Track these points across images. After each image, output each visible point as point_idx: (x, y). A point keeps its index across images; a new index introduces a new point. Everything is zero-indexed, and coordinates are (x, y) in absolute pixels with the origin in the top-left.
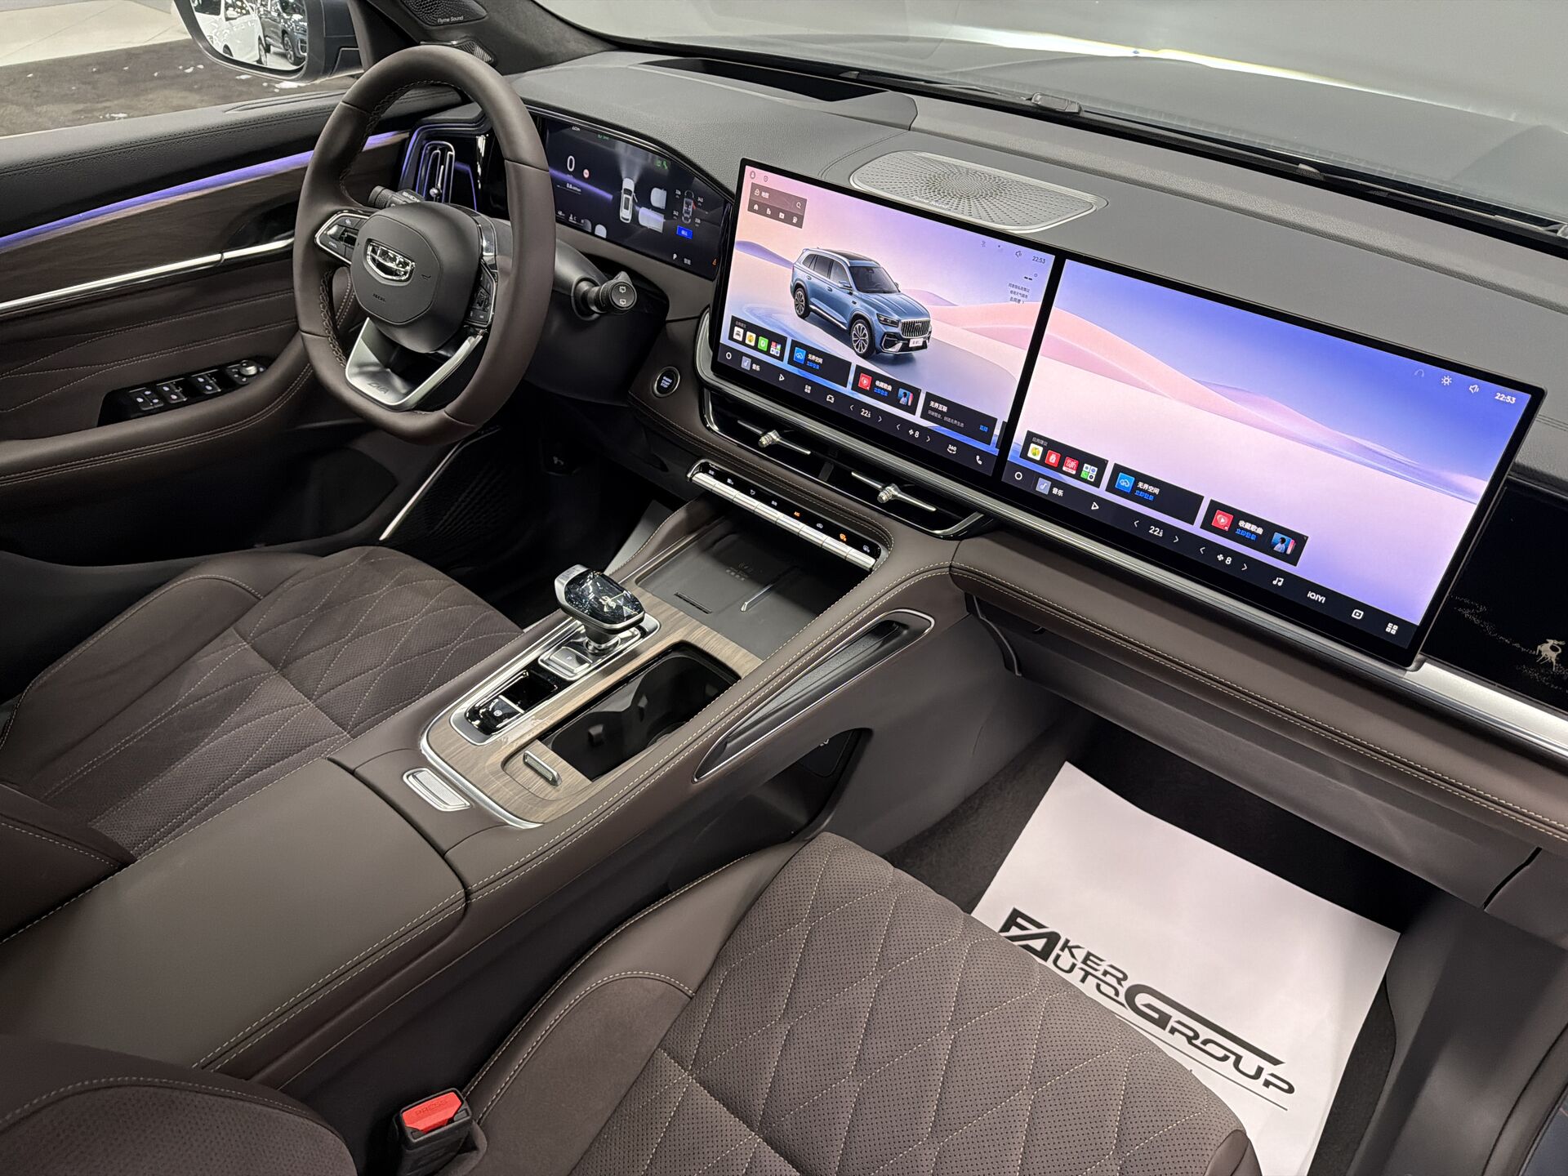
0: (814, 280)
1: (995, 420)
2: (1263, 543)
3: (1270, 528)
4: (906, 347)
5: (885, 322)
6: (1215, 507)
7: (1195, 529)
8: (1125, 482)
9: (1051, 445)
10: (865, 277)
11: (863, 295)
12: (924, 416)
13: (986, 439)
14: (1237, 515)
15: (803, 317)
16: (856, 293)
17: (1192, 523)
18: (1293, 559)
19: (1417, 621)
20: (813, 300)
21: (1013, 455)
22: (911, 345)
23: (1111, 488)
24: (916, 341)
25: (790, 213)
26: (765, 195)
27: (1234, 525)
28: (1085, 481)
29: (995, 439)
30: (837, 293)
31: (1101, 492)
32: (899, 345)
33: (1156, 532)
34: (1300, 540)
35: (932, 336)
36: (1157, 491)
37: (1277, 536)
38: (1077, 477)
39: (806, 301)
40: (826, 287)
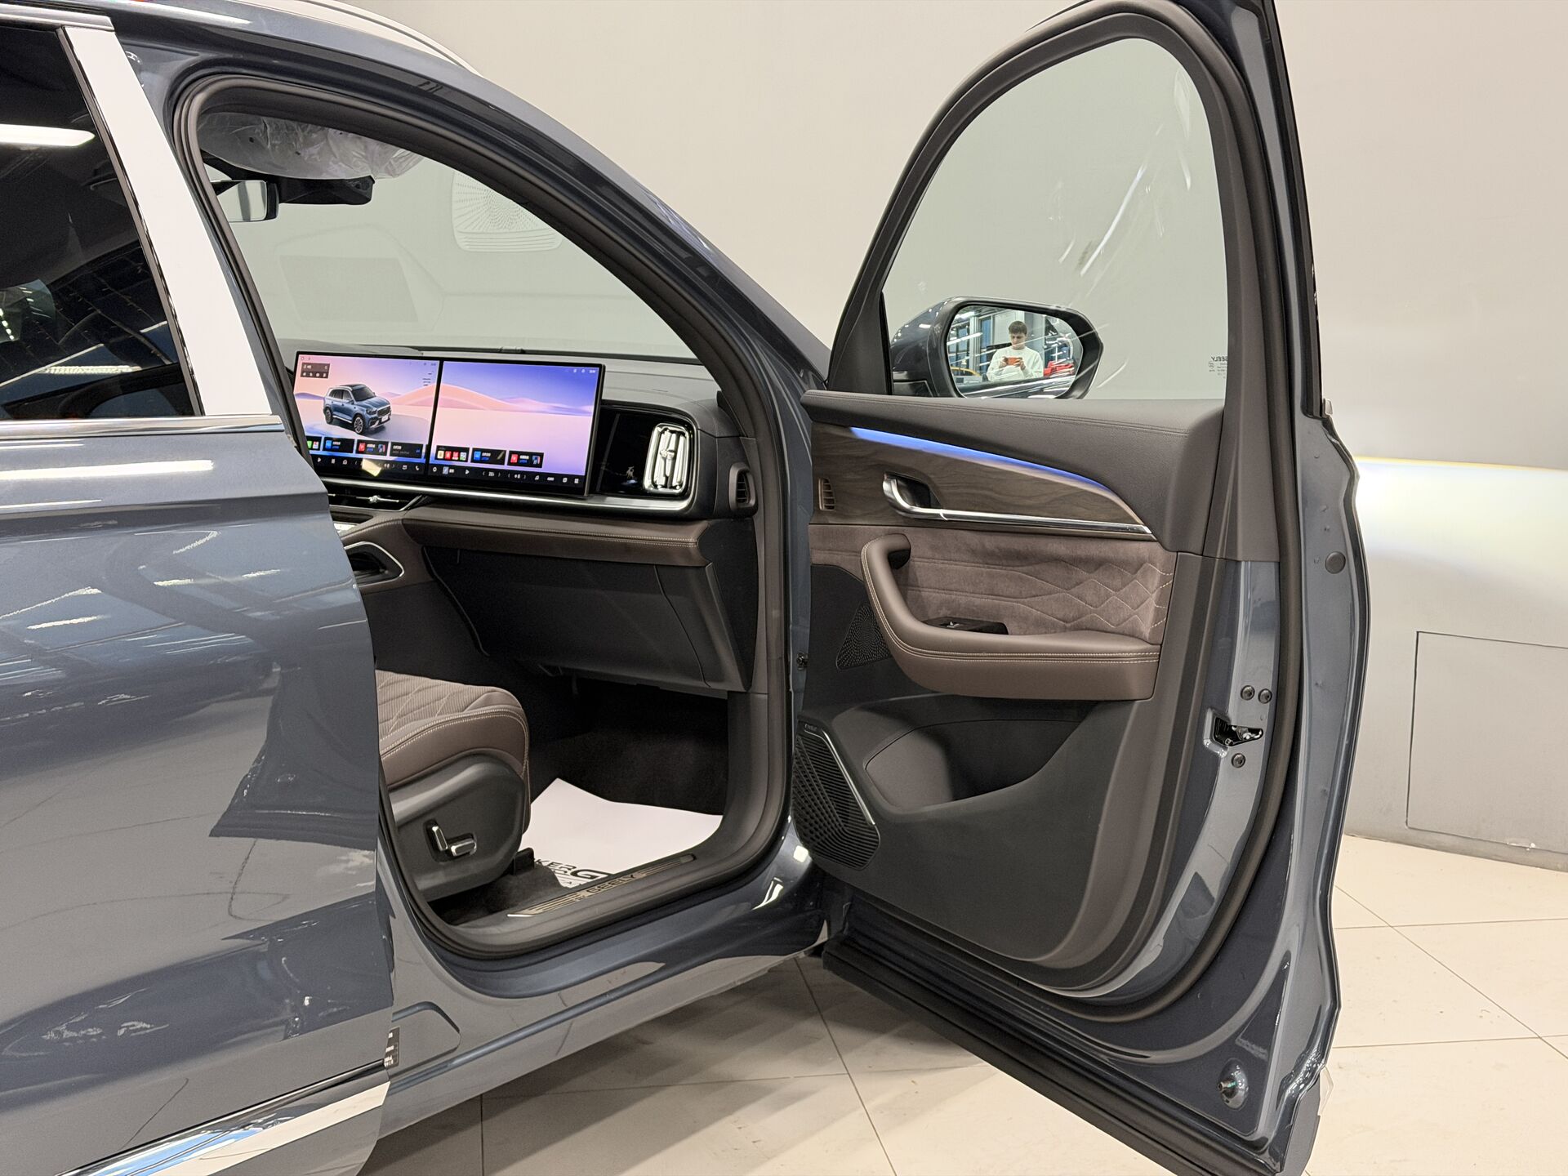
0: (335, 403)
1: (422, 445)
2: (530, 463)
3: (530, 454)
4: (380, 423)
5: (370, 413)
6: (512, 453)
7: (506, 467)
8: (477, 455)
9: (447, 449)
10: (360, 394)
11: (359, 403)
12: (392, 455)
13: (419, 456)
14: (519, 453)
15: (330, 423)
16: (355, 403)
17: (503, 464)
18: (540, 466)
19: (583, 474)
20: (335, 413)
21: (432, 460)
22: (383, 420)
23: (473, 461)
24: (385, 418)
25: (321, 372)
26: (309, 367)
27: (519, 459)
28: (462, 461)
29: (423, 454)
30: (346, 405)
31: (469, 464)
32: (378, 422)
33: (491, 474)
34: (541, 455)
35: (392, 413)
36: (489, 455)
37: (534, 457)
38: (459, 460)
39: (331, 414)
40: (340, 404)
